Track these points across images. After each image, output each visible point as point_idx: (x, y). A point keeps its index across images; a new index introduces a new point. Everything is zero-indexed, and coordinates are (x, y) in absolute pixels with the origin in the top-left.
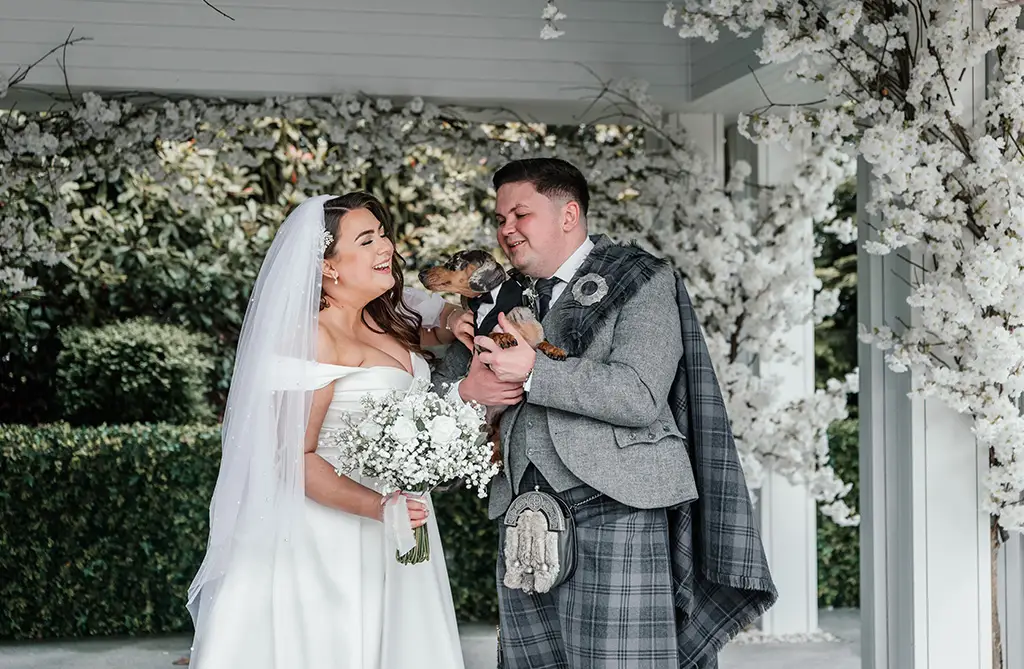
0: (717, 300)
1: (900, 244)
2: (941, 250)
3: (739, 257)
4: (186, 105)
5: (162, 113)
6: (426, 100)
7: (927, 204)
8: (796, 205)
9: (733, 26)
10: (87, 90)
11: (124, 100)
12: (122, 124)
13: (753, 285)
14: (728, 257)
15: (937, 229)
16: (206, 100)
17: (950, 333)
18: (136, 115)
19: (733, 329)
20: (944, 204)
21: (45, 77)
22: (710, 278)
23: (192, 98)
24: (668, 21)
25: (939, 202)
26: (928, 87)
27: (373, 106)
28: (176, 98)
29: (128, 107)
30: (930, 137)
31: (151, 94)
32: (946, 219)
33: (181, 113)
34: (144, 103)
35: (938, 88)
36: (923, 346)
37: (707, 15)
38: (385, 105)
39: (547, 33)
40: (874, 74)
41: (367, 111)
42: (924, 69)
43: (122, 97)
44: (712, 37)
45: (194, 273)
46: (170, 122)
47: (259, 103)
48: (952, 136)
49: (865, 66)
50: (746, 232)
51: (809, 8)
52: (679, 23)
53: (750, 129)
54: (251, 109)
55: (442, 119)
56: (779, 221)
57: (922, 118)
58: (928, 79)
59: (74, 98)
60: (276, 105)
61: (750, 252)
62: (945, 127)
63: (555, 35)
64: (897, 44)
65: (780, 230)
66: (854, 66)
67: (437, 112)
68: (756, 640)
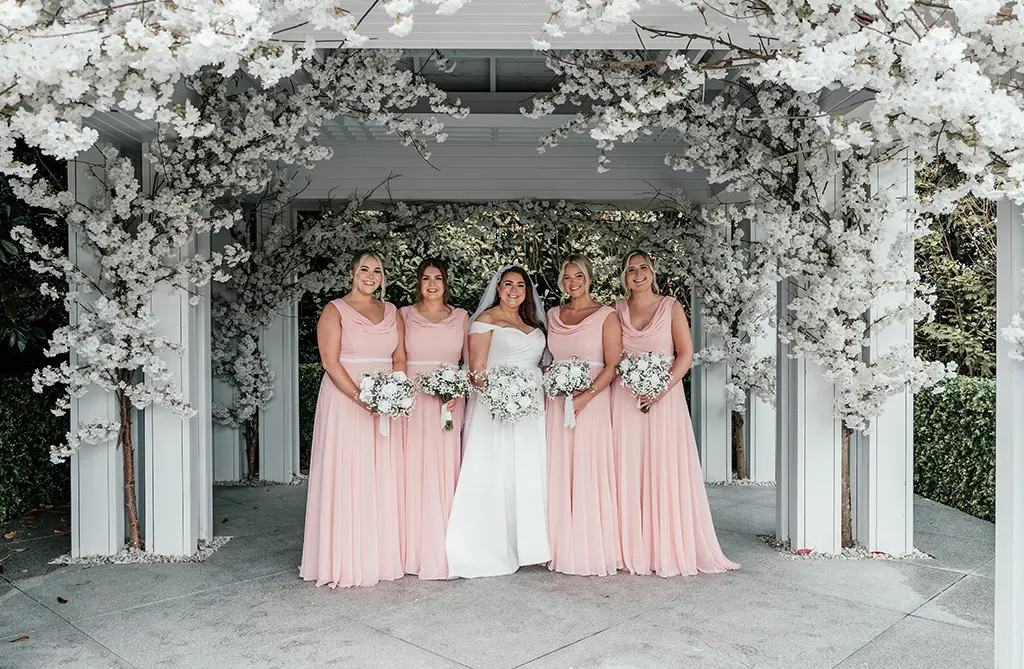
0: (725, 303)
1: (787, 275)
2: (812, 278)
3: (737, 280)
4: (448, 206)
5: (436, 211)
6: (567, 201)
7: (803, 254)
8: (769, 253)
9: (702, 164)
10: (399, 201)
11: (417, 205)
12: (417, 217)
13: (745, 295)
14: (730, 281)
15: (809, 268)
16: (459, 204)
17: (814, 324)
18: (424, 212)
19: (734, 319)
20: (813, 254)
21: (380, 195)
22: (721, 292)
23: (451, 203)
24: (667, 161)
25: (810, 254)
26: (805, 193)
27: (540, 205)
28: (444, 203)
29: (420, 208)
30: (809, 219)
31: (431, 201)
32: (814, 263)
33: (446, 211)
34: (429, 206)
35: (811, 193)
36: (800, 330)
37: (687, 158)
38: (546, 204)
39: (601, 170)
40: (777, 186)
41: (536, 207)
42: (803, 183)
43: (416, 203)
44: (690, 170)
45: (465, 289)
46: (440, 215)
47: (485, 205)
48: (821, 218)
49: (773, 183)
50: (740, 266)
51: (741, 153)
52: (673, 163)
53: (709, 216)
54: (481, 208)
55: (577, 210)
56: (760, 261)
57: (803, 209)
58: (805, 188)
59: (393, 204)
60: (494, 206)
61: (744, 278)
62: (818, 214)
63: (606, 170)
64: (790, 170)
65: (762, 265)
66: (765, 182)
67: (574, 207)
68: (746, 484)
